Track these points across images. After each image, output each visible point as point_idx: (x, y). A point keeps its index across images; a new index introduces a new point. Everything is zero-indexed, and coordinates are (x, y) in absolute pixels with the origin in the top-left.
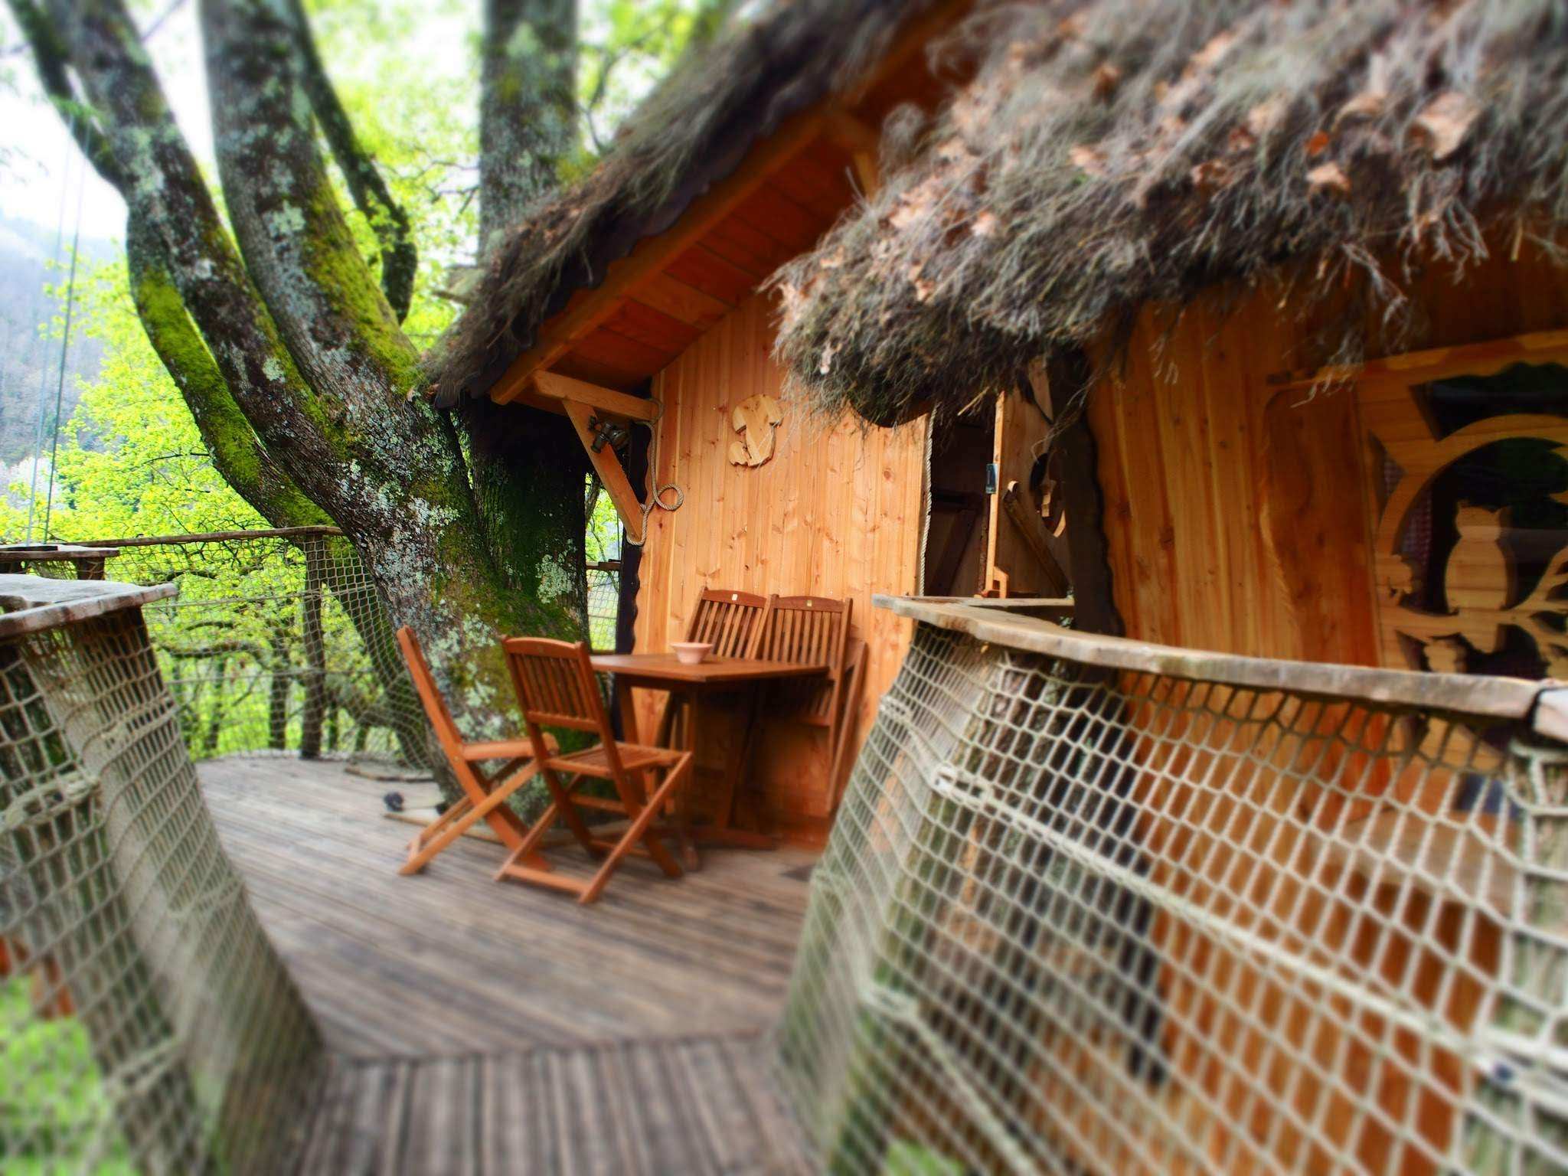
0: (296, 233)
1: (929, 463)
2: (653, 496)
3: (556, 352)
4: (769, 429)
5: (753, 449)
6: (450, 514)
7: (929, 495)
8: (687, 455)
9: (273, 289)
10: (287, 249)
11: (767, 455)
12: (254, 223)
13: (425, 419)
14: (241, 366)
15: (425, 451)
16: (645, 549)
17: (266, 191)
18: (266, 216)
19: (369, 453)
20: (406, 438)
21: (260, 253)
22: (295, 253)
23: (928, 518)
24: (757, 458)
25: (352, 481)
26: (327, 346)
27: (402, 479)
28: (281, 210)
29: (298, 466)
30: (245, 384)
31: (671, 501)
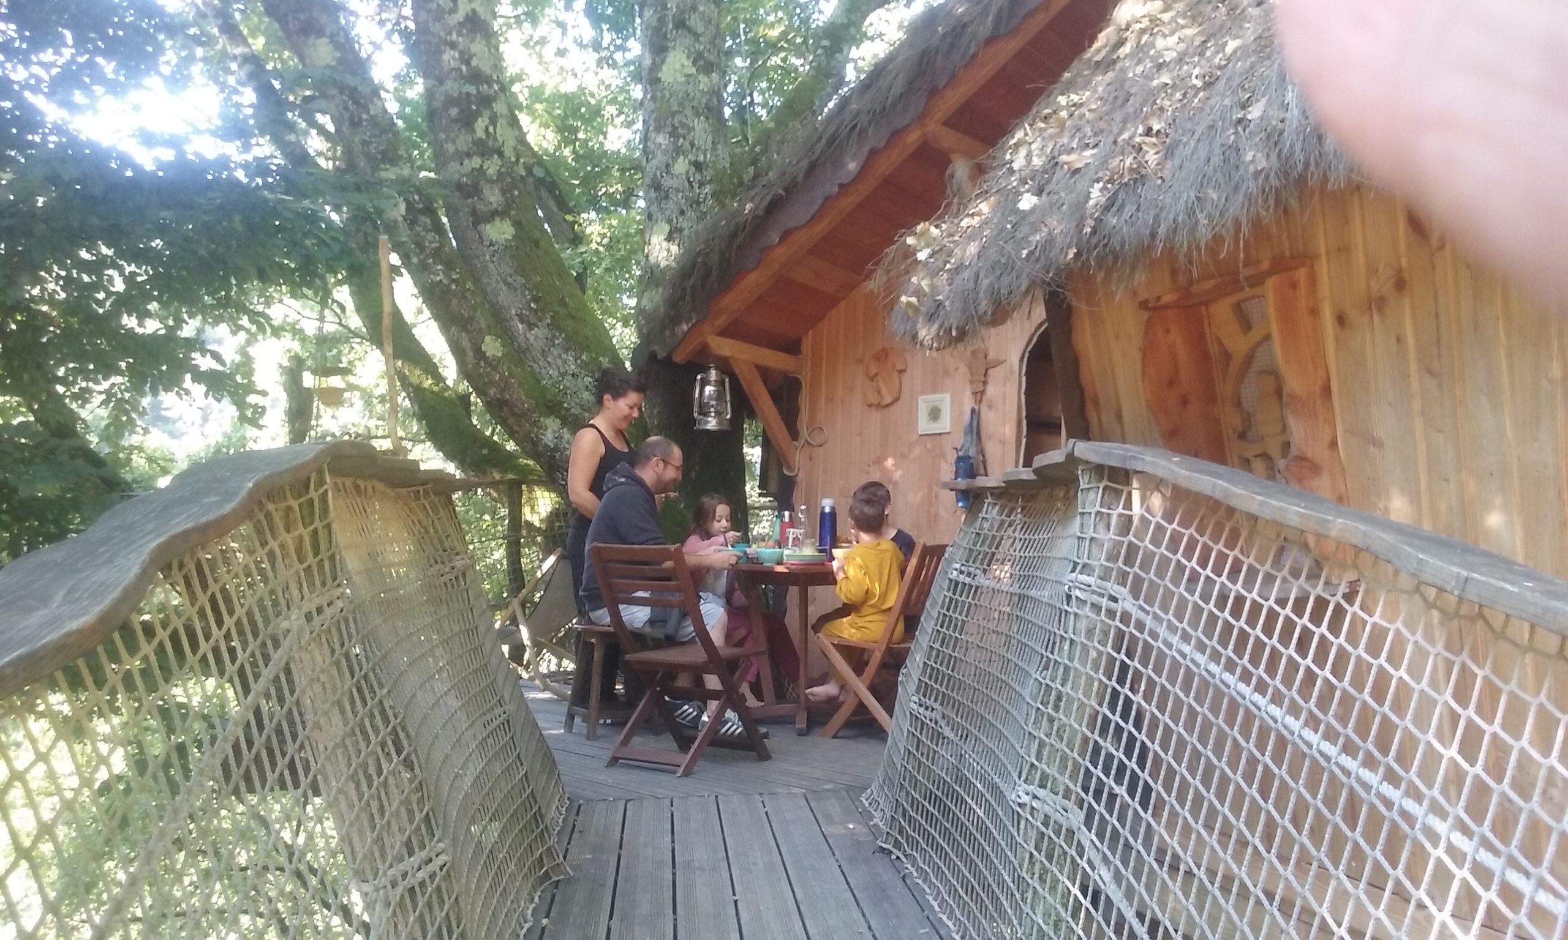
0: (506, 240)
1: (1023, 397)
2: (804, 432)
3: (722, 321)
4: (896, 374)
5: (884, 392)
7: (1025, 422)
8: (830, 399)
9: (488, 284)
10: (498, 253)
11: (895, 395)
12: (472, 234)
14: (467, 346)
16: (799, 479)
17: (480, 208)
18: (481, 227)
19: (569, 408)
21: (477, 257)
23: (1024, 440)
24: (888, 400)
26: (531, 326)
28: (493, 222)
29: (511, 421)
30: (471, 359)
31: (818, 439)
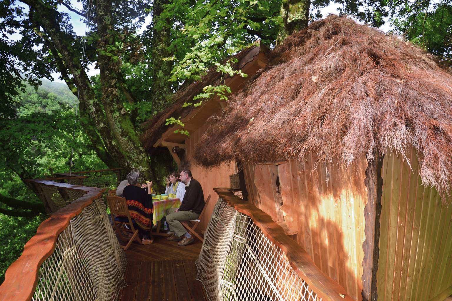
0: (118, 117)
3: (165, 138)
6: (146, 169)
10: (116, 120)
12: (110, 115)
13: (141, 151)
14: (108, 143)
15: (141, 157)
17: (112, 109)
18: (112, 114)
19: (131, 158)
20: (138, 154)
21: (111, 121)
22: (118, 120)
25: (128, 163)
26: (123, 138)
27: (137, 162)
28: (115, 113)
30: (109, 146)
